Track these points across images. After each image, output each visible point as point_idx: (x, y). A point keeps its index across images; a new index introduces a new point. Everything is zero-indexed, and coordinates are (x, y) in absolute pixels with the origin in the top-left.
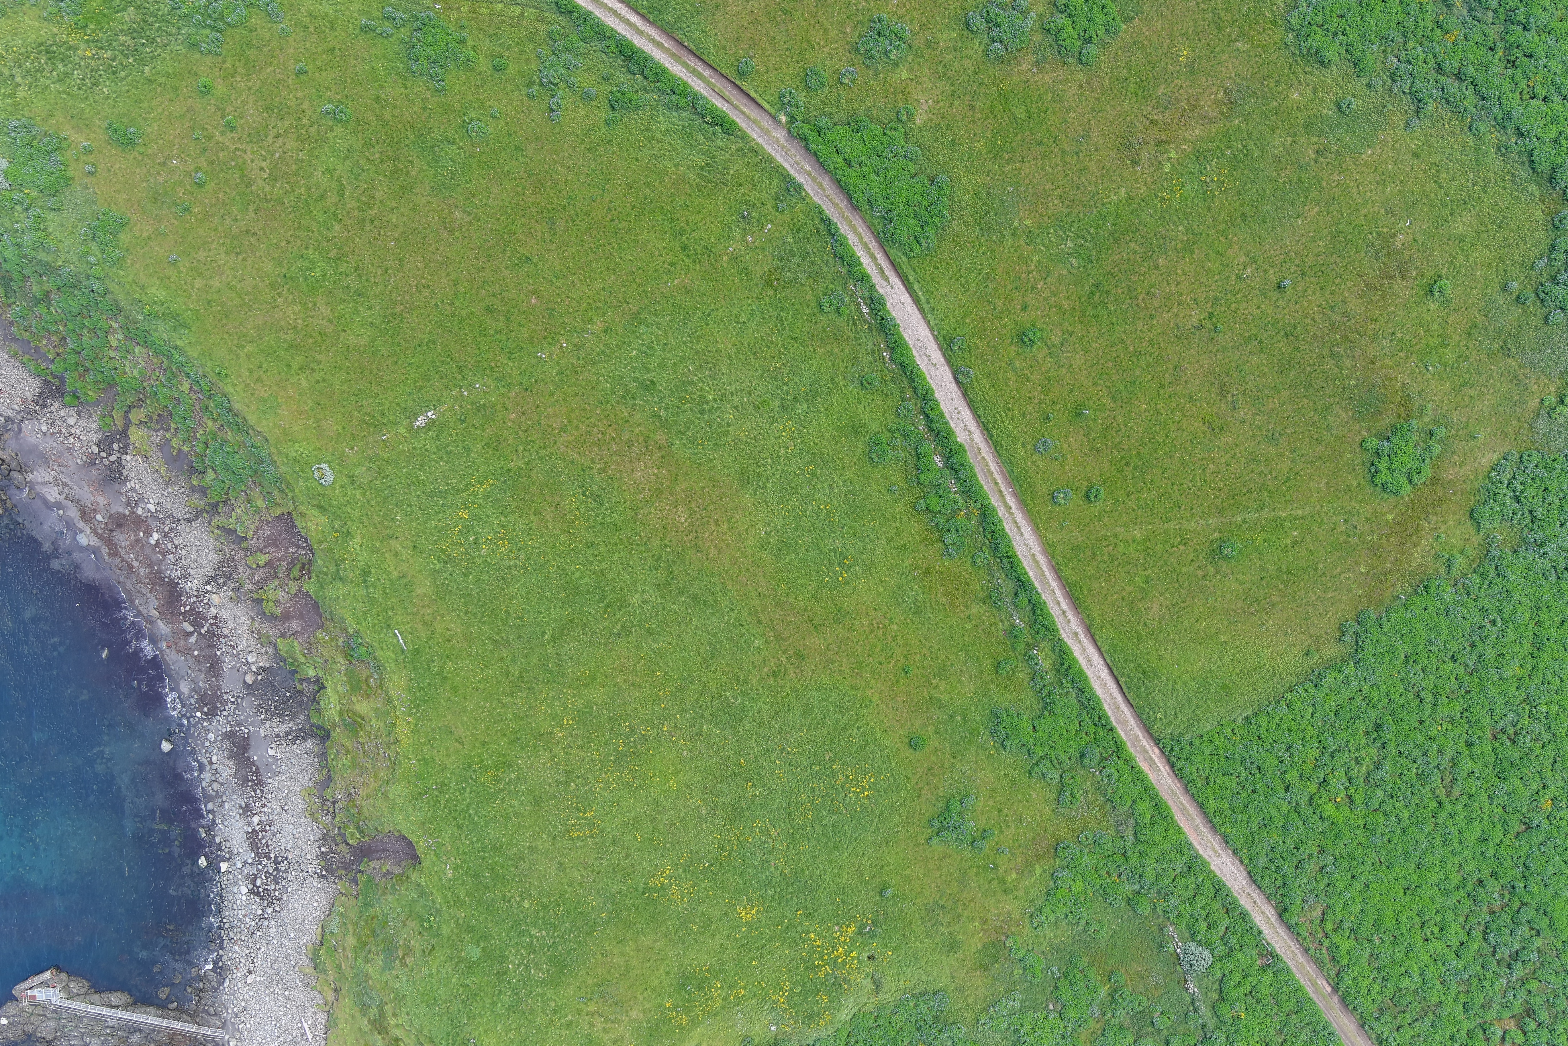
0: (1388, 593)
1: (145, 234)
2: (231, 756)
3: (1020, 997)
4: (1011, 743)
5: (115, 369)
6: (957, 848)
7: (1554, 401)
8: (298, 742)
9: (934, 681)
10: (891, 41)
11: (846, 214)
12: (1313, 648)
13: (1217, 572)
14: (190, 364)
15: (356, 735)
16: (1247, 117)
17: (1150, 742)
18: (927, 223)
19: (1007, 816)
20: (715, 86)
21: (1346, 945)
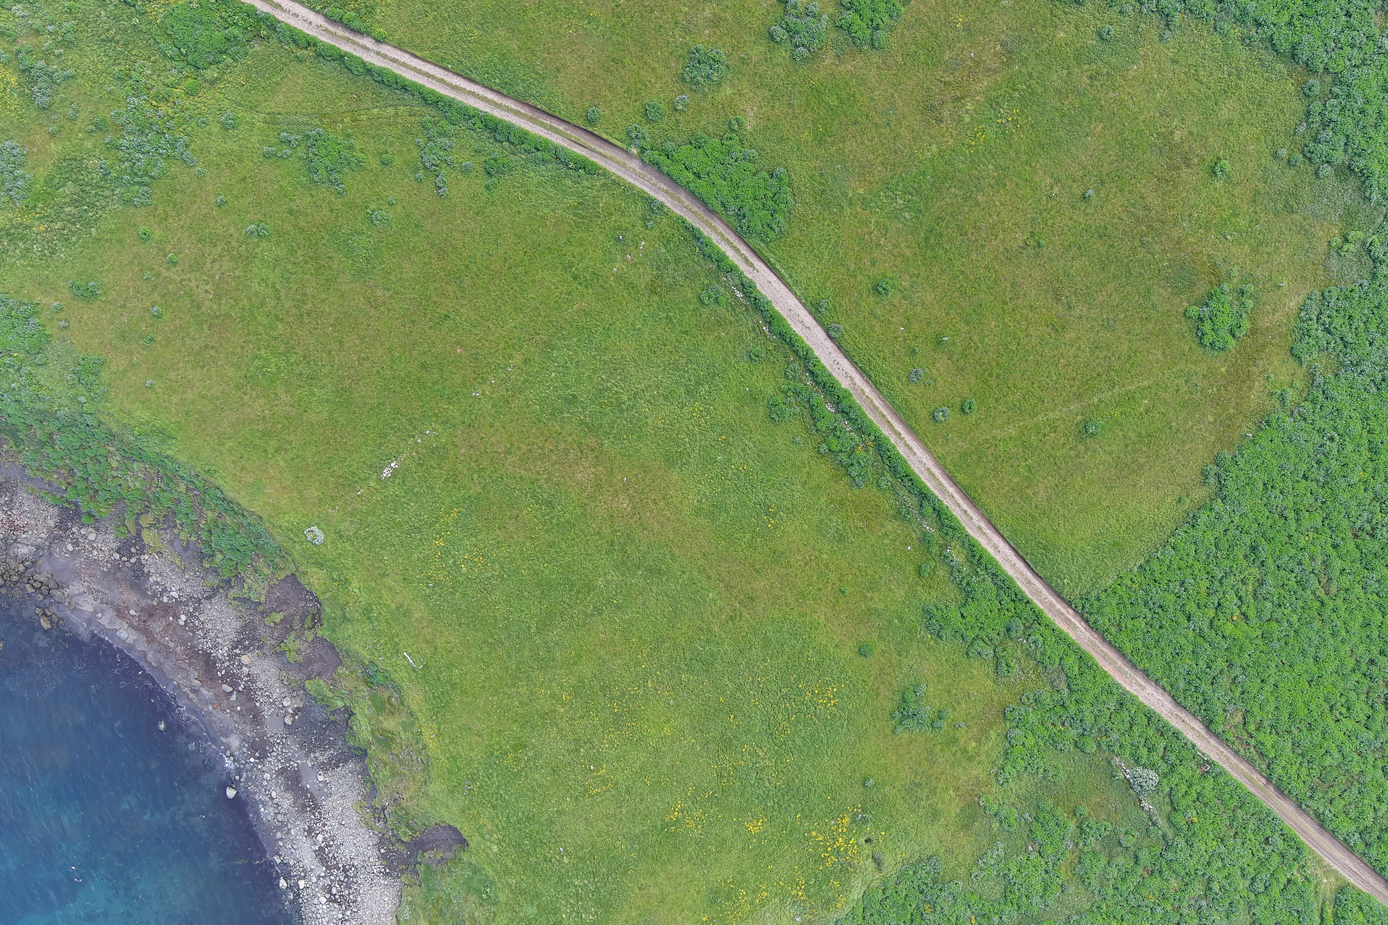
0: (1236, 435)
1: (121, 368)
2: (287, 790)
3: (1002, 846)
4: (945, 633)
5: (120, 485)
6: (920, 731)
7: (1339, 241)
8: (341, 765)
9: (868, 595)
10: (710, 65)
11: (705, 218)
12: (1183, 495)
13: (1087, 449)
14: (182, 468)
15: (390, 748)
16: (1024, 62)
17: (1064, 605)
18: (775, 211)
19: (956, 695)
20: (571, 136)
21: (1269, 740)
